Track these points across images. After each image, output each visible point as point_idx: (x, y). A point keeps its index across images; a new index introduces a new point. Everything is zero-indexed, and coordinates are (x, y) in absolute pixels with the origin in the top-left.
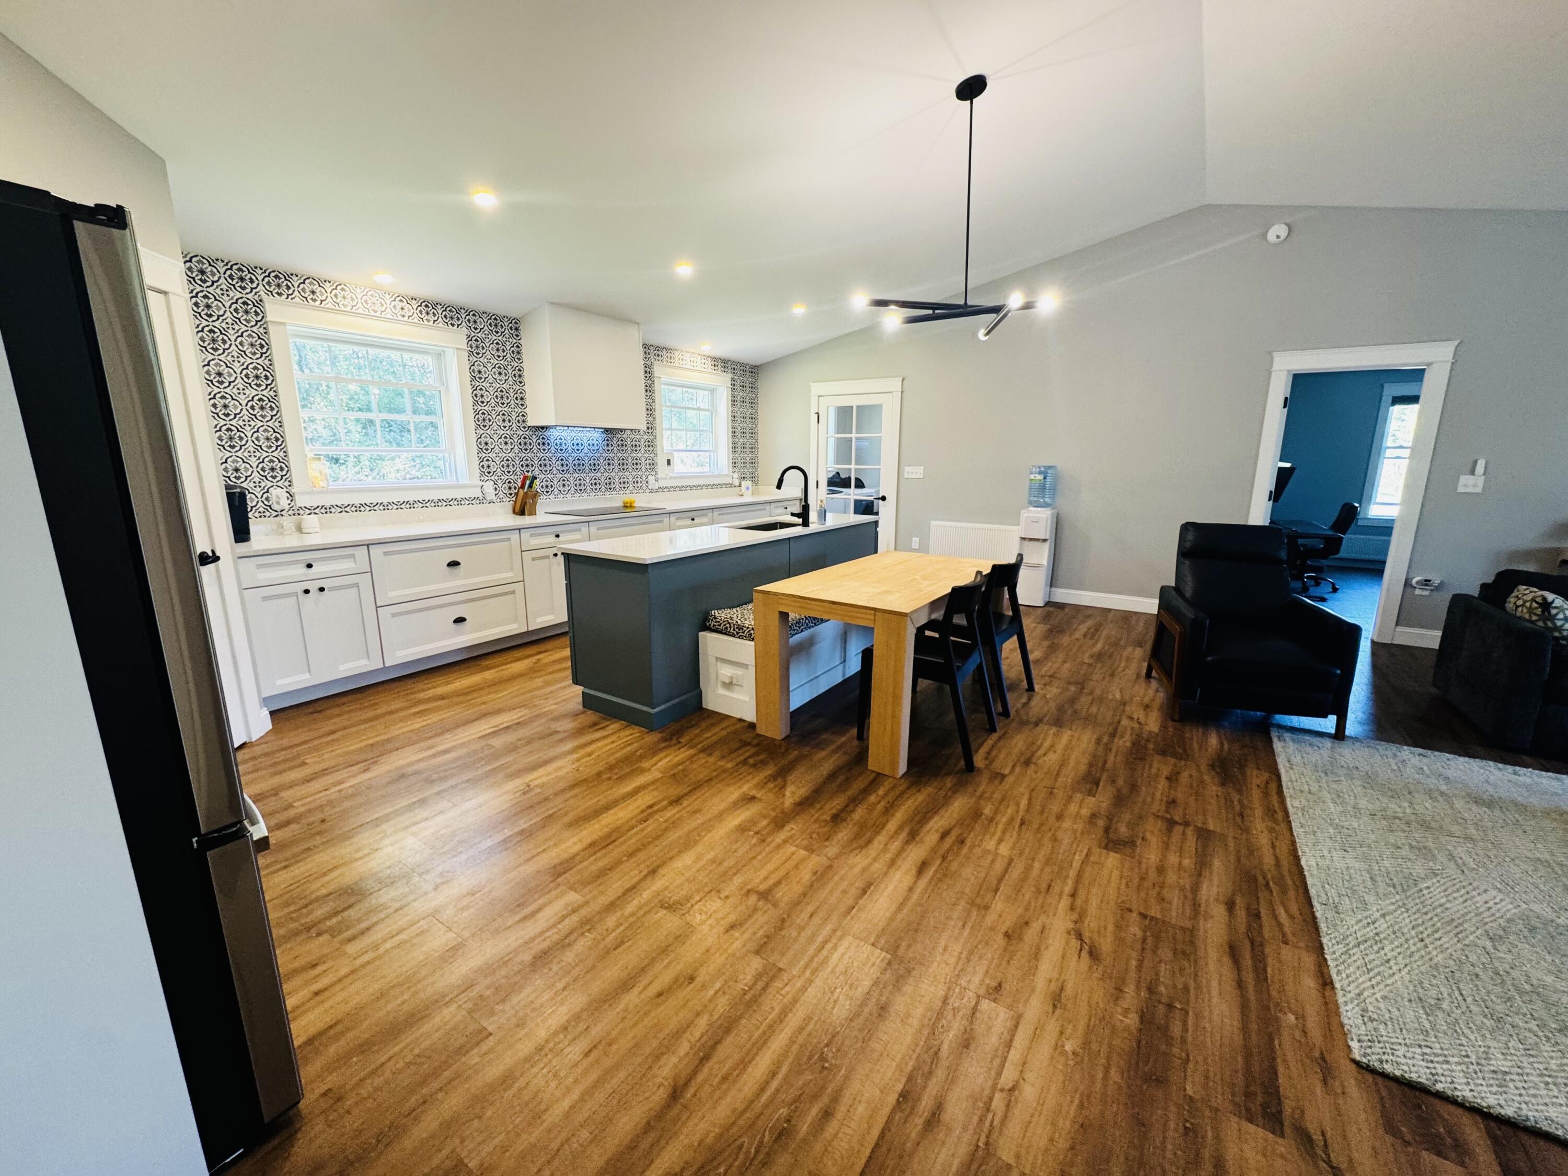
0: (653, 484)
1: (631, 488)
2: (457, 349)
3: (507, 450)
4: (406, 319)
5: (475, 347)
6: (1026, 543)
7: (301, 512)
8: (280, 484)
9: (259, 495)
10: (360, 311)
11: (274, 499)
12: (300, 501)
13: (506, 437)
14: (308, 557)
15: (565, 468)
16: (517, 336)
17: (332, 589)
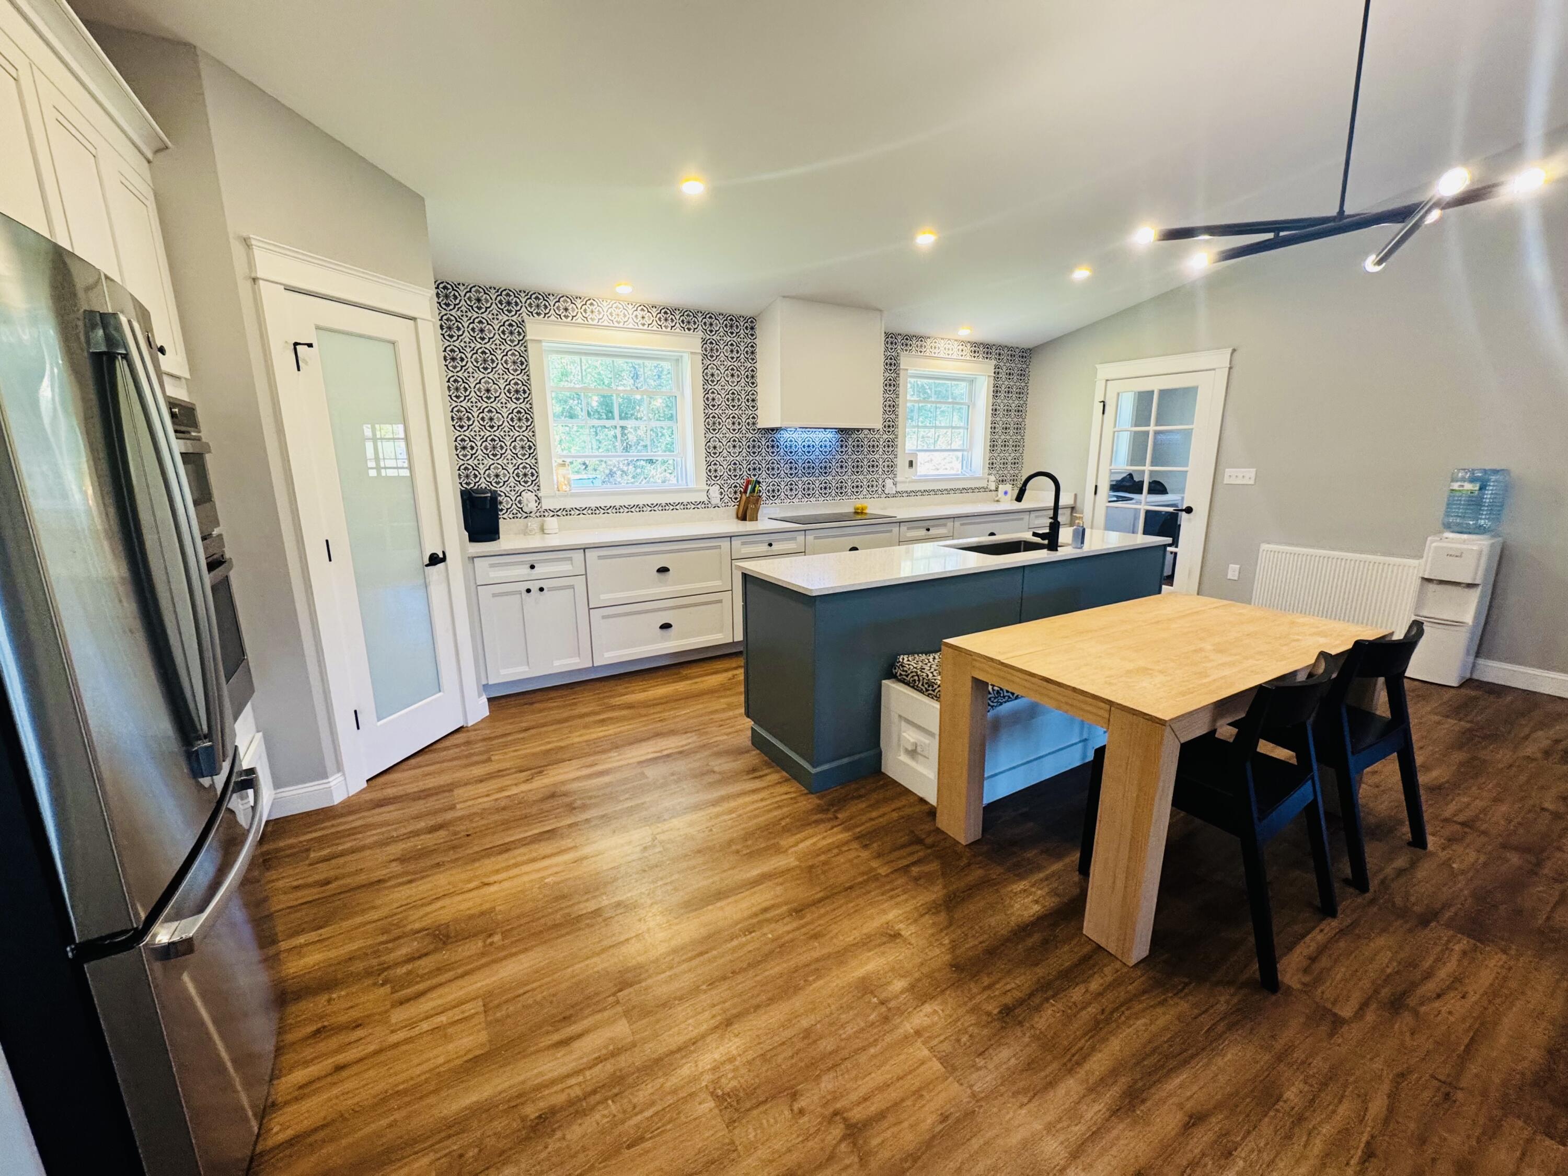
0: (890, 487)
1: (865, 492)
2: (692, 353)
3: (734, 453)
4: (646, 327)
5: (709, 351)
6: (1432, 587)
7: (546, 514)
8: (530, 488)
9: (513, 499)
10: (606, 323)
11: (524, 502)
12: (545, 505)
13: (734, 441)
14: (531, 558)
15: (794, 471)
16: (752, 335)
17: (551, 589)
